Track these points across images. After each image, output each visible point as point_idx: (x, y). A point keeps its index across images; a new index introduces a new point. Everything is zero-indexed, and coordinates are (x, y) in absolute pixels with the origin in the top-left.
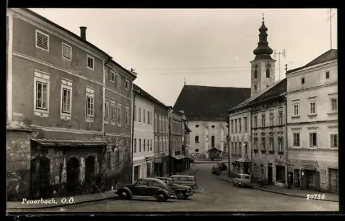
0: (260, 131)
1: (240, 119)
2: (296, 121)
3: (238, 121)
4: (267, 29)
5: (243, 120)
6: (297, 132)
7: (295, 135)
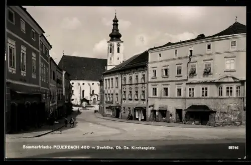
0: (128, 87)
1: (112, 79)
2: (154, 80)
3: (110, 80)
4: (118, 21)
5: (114, 80)
6: (155, 87)
7: (154, 89)
